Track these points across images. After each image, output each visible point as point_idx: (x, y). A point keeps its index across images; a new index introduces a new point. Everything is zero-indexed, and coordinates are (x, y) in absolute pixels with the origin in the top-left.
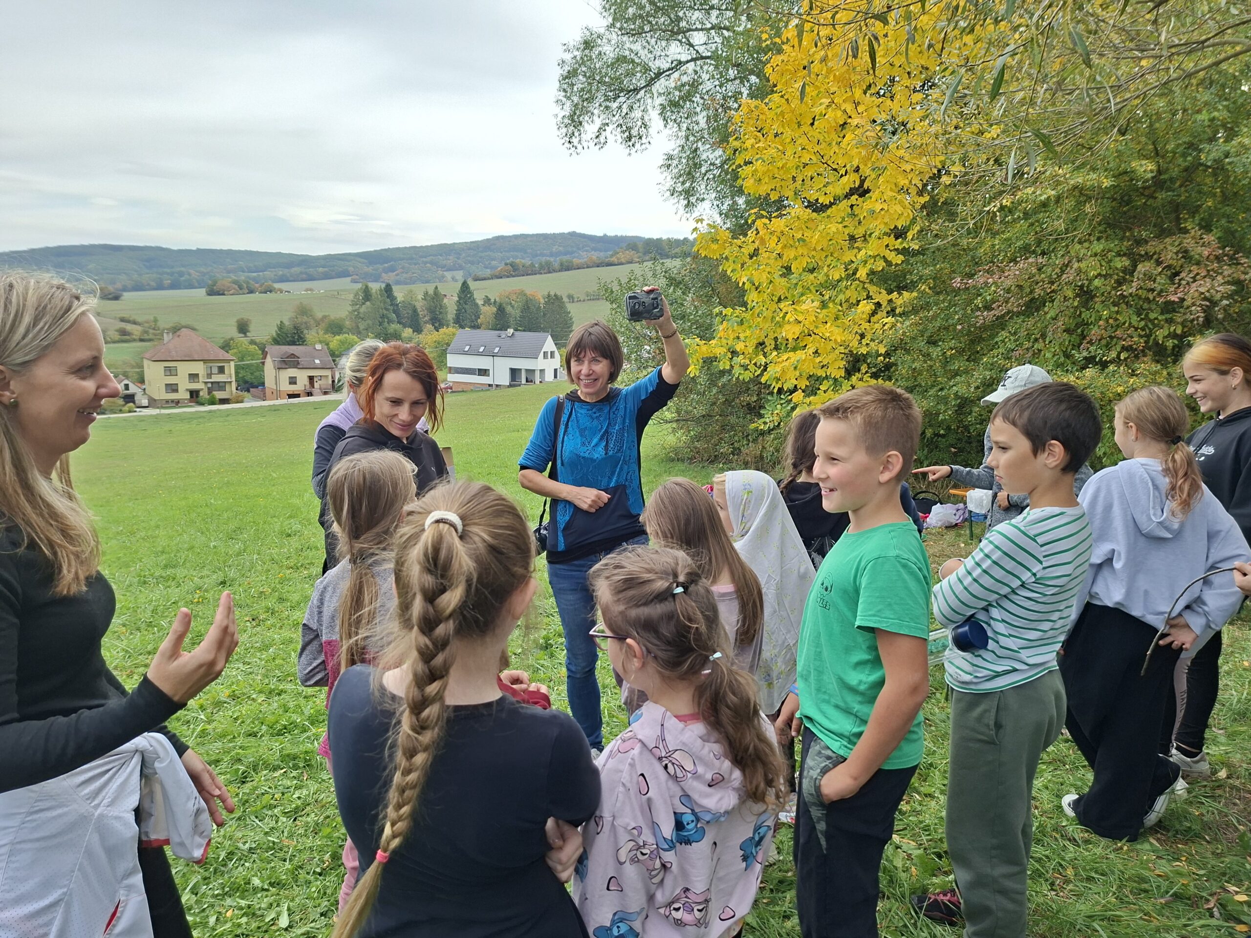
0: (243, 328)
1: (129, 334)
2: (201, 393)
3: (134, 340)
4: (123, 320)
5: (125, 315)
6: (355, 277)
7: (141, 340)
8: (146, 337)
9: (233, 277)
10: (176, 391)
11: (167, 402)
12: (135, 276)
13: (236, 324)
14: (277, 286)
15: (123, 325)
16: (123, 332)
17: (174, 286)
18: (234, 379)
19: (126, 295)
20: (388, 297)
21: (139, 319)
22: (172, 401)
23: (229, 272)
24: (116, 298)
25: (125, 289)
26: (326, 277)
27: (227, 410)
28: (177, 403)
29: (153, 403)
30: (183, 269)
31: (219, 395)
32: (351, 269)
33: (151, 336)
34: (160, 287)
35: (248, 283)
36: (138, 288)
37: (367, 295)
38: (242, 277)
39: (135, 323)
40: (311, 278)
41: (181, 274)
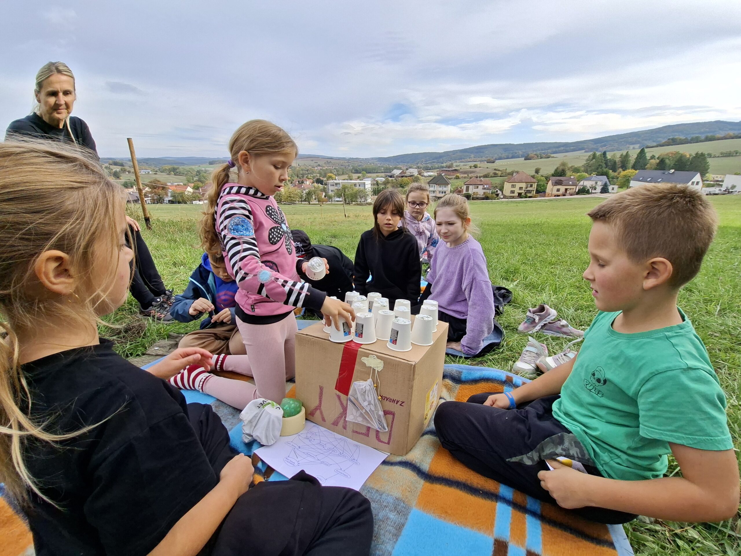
0: (537, 171)
1: (497, 174)
2: (522, 194)
3: (498, 176)
4: (495, 170)
5: (496, 168)
6: (587, 150)
7: (501, 176)
8: (502, 175)
9: (535, 153)
10: (514, 193)
11: (510, 196)
12: (500, 155)
13: (535, 170)
14: (552, 155)
15: (495, 171)
16: (495, 174)
17: (512, 158)
18: (535, 189)
19: (497, 161)
20: (604, 157)
21: (501, 169)
22: (512, 196)
23: (534, 151)
24: (494, 162)
25: (496, 159)
26: (574, 150)
27: (532, 200)
28: (513, 197)
29: (505, 197)
30: (517, 151)
31: (529, 195)
32: (585, 147)
33: (504, 175)
34: (508, 158)
35: (541, 155)
36: (500, 159)
37: (594, 157)
38: (538, 153)
39: (499, 170)
40: (567, 151)
41: (516, 153)
